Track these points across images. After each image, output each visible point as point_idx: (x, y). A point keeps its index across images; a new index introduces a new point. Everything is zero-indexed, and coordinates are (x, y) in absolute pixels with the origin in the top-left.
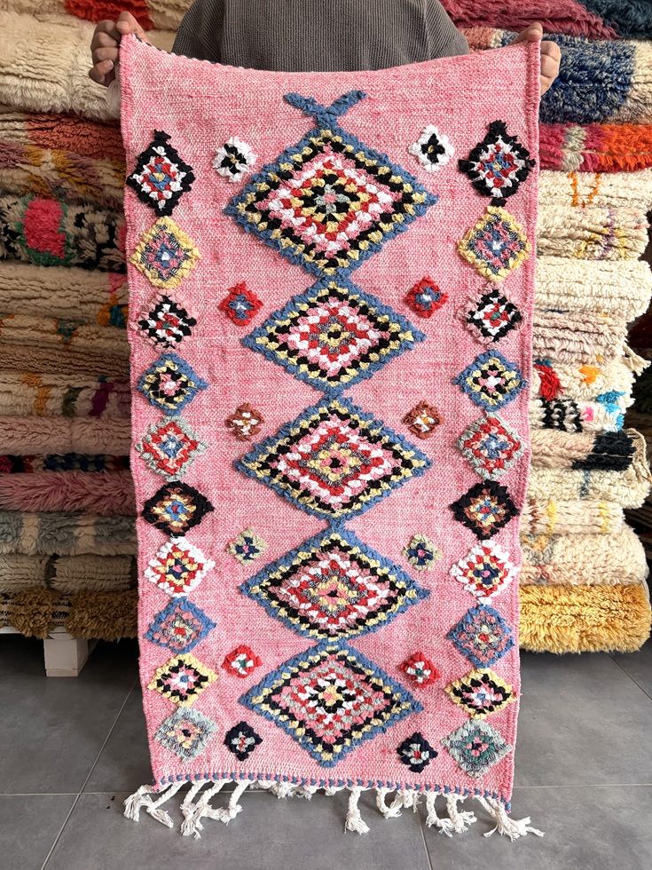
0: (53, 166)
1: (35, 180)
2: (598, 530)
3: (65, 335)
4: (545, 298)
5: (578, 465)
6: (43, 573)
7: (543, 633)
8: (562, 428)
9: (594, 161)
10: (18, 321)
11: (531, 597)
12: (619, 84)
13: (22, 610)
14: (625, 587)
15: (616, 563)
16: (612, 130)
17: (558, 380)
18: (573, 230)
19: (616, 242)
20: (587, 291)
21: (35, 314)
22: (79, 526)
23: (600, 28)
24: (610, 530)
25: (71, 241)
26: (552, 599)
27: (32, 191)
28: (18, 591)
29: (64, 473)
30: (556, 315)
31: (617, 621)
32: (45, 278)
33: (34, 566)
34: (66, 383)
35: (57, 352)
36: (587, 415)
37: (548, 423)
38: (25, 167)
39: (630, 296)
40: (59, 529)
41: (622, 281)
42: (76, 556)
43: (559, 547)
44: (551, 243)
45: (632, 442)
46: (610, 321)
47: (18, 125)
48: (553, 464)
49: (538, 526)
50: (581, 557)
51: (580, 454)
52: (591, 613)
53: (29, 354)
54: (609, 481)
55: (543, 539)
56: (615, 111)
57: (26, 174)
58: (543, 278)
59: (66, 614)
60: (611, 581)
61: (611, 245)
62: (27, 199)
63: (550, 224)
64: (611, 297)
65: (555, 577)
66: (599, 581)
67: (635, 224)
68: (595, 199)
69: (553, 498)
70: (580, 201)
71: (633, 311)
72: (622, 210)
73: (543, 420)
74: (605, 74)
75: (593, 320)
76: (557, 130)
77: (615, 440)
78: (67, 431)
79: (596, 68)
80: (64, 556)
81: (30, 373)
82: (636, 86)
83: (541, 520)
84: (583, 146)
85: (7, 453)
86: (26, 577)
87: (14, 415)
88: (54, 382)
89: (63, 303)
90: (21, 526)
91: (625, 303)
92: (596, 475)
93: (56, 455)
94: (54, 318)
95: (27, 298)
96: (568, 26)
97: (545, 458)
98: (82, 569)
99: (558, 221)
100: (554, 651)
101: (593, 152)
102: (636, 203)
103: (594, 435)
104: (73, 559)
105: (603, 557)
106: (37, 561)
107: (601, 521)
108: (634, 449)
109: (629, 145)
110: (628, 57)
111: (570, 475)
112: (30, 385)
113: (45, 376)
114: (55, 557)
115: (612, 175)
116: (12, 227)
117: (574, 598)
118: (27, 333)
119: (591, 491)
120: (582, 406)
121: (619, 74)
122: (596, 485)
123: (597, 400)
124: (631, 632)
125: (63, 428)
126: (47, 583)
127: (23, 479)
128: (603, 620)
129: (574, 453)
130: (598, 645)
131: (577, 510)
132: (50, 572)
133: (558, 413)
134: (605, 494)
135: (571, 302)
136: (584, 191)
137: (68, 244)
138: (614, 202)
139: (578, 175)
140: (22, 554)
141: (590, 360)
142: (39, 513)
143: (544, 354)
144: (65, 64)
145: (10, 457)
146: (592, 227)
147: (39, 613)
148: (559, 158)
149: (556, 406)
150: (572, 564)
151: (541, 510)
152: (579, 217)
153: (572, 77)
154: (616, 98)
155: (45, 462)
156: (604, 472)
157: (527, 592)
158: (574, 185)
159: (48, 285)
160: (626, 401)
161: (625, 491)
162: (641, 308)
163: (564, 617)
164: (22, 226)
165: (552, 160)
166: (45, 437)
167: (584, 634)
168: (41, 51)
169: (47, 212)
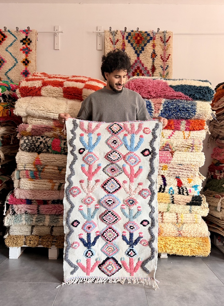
0: (59, 131)
1: (55, 135)
2: (195, 222)
3: (60, 170)
4: (177, 161)
5: (188, 204)
6: (50, 231)
7: (180, 250)
8: (183, 194)
9: (188, 129)
10: (49, 167)
11: (177, 240)
12: (193, 111)
13: (45, 240)
14: (203, 238)
15: (200, 231)
16: (192, 121)
17: (182, 182)
18: (183, 145)
19: (194, 148)
20: (188, 160)
21: (52, 166)
22: (60, 218)
23: (188, 98)
24: (198, 222)
25: (63, 149)
26: (183, 240)
27: (54, 137)
28: (43, 235)
29: (57, 205)
30: (180, 165)
31: (200, 247)
32: (56, 157)
33: (48, 229)
34: (59, 182)
35: (57, 175)
36: (189, 191)
37: (180, 193)
38: (53, 132)
39: (199, 161)
40: (55, 219)
41: (196, 157)
42: (59, 226)
43: (184, 226)
44: (178, 148)
45: (202, 198)
46: (194, 167)
47: (51, 122)
48: (181, 204)
49: (179, 221)
50: (190, 229)
51: (188, 201)
52: (194, 245)
53: (51, 175)
54: (197, 209)
55: (180, 224)
56: (193, 117)
57: (53, 133)
58: (176, 157)
59: (55, 242)
60: (199, 236)
61: (193, 149)
62: (52, 138)
63: (178, 144)
64: (194, 161)
65: (183, 234)
66: (195, 236)
67: (199, 144)
68: (190, 137)
69: (182, 213)
70: (186, 138)
71: (200, 165)
72: (196, 140)
73: (178, 192)
74: (189, 109)
75: (190, 167)
76: (179, 122)
77: (197, 198)
78: (58, 194)
79: (187, 108)
80: (55, 226)
81: (51, 180)
82: (197, 112)
83: (179, 219)
84: (185, 125)
85: (43, 199)
86: (45, 232)
87: (46, 190)
88: (56, 182)
89: (60, 163)
90: (45, 218)
91: (198, 163)
92: (193, 207)
93: (55, 200)
94: (57, 166)
95: (51, 162)
96: (181, 98)
97: (179, 202)
98: (60, 230)
99: (180, 143)
100: (184, 255)
101: (188, 127)
102: (200, 138)
103: (192, 196)
104: (58, 227)
105: (196, 229)
106: (49, 228)
107: (195, 219)
108: (202, 200)
109: (197, 125)
110: (195, 105)
111: (186, 207)
112: (51, 182)
113: (54, 180)
114: (53, 226)
115: (193, 132)
116: (49, 145)
117: (189, 240)
118: (51, 170)
119: (192, 211)
120: (188, 189)
121: (193, 109)
122: (193, 210)
123: (192, 187)
124: (205, 250)
125: (58, 193)
126: (51, 234)
127: (46, 206)
128: (197, 247)
129: (186, 201)
130: (196, 254)
131: (189, 216)
132: (52, 230)
133: (182, 190)
134: (196, 212)
135: (184, 163)
136: (186, 136)
137: (62, 149)
138: (194, 138)
139: (185, 132)
140: (45, 226)
141: (190, 177)
142: (50, 215)
143: (178, 175)
144: (64, 110)
145: (43, 200)
146: (188, 145)
147: (49, 241)
148: (179, 128)
149: (181, 189)
150: (188, 231)
151: (179, 216)
152: (185, 142)
153: (182, 110)
154: (193, 114)
155: (52, 202)
156: (195, 206)
157: (176, 239)
158: (184, 134)
159: (56, 159)
160: (200, 188)
161: (201, 211)
162: (202, 164)
163: (186, 245)
164: (51, 145)
165: (178, 128)
166: (53, 196)
167: (192, 250)
168: (59, 107)
169: (57, 142)
